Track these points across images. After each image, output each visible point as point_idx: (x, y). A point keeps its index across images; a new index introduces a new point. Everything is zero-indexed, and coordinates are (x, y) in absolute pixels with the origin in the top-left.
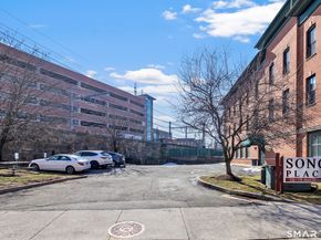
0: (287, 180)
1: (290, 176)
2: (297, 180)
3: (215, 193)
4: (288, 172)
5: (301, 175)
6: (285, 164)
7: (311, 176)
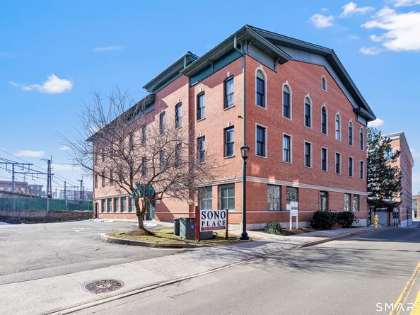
0: (203, 229)
1: (205, 226)
2: (208, 229)
3: (145, 249)
4: (203, 223)
5: (211, 225)
6: (201, 216)
7: (217, 226)
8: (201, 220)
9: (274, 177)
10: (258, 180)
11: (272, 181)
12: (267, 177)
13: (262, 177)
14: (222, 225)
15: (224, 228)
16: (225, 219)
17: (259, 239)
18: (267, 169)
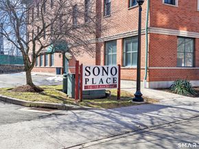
0: (86, 87)
2: (93, 87)
4: (87, 80)
5: (97, 82)
6: (84, 72)
7: (105, 83)
8: (84, 77)
9: (185, 29)
10: (165, 32)
11: (183, 32)
12: (177, 28)
13: (170, 28)
14: (112, 83)
15: (115, 86)
16: (117, 76)
17: (158, 101)
18: (177, 19)
